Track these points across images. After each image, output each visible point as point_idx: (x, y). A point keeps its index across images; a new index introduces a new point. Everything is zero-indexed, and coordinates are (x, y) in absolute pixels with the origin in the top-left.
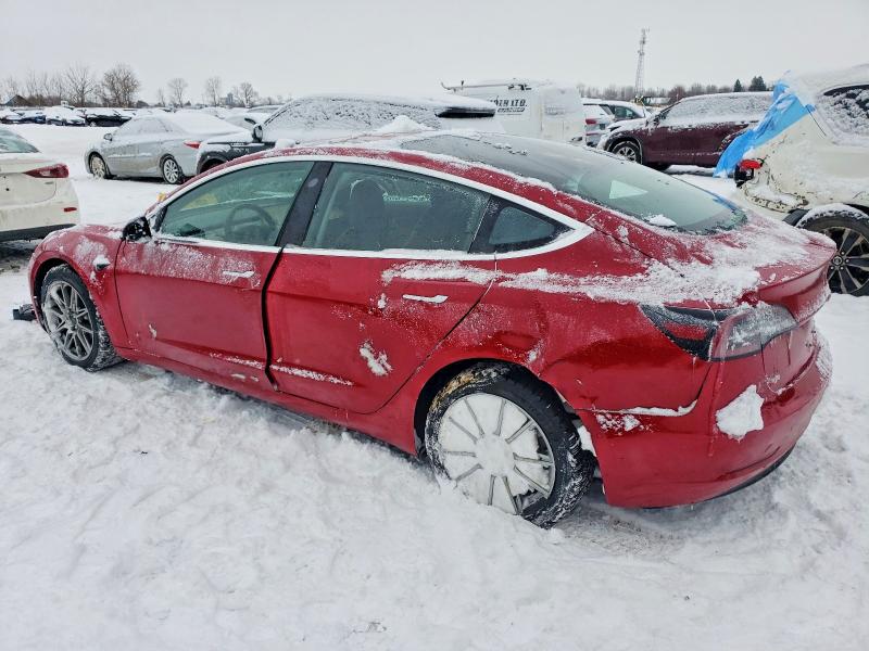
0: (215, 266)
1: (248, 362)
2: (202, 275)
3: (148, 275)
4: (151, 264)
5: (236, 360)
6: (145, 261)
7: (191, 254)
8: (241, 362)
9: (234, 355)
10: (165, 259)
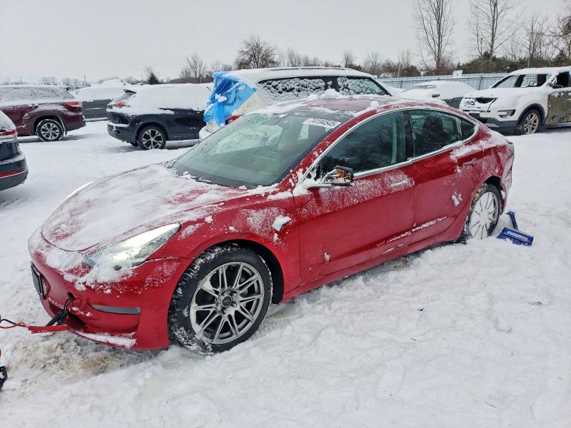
0: (383, 184)
1: (402, 235)
2: (378, 192)
3: (335, 212)
4: (333, 203)
5: (395, 239)
6: (326, 203)
7: (362, 183)
8: (398, 238)
9: (392, 236)
10: (343, 196)
